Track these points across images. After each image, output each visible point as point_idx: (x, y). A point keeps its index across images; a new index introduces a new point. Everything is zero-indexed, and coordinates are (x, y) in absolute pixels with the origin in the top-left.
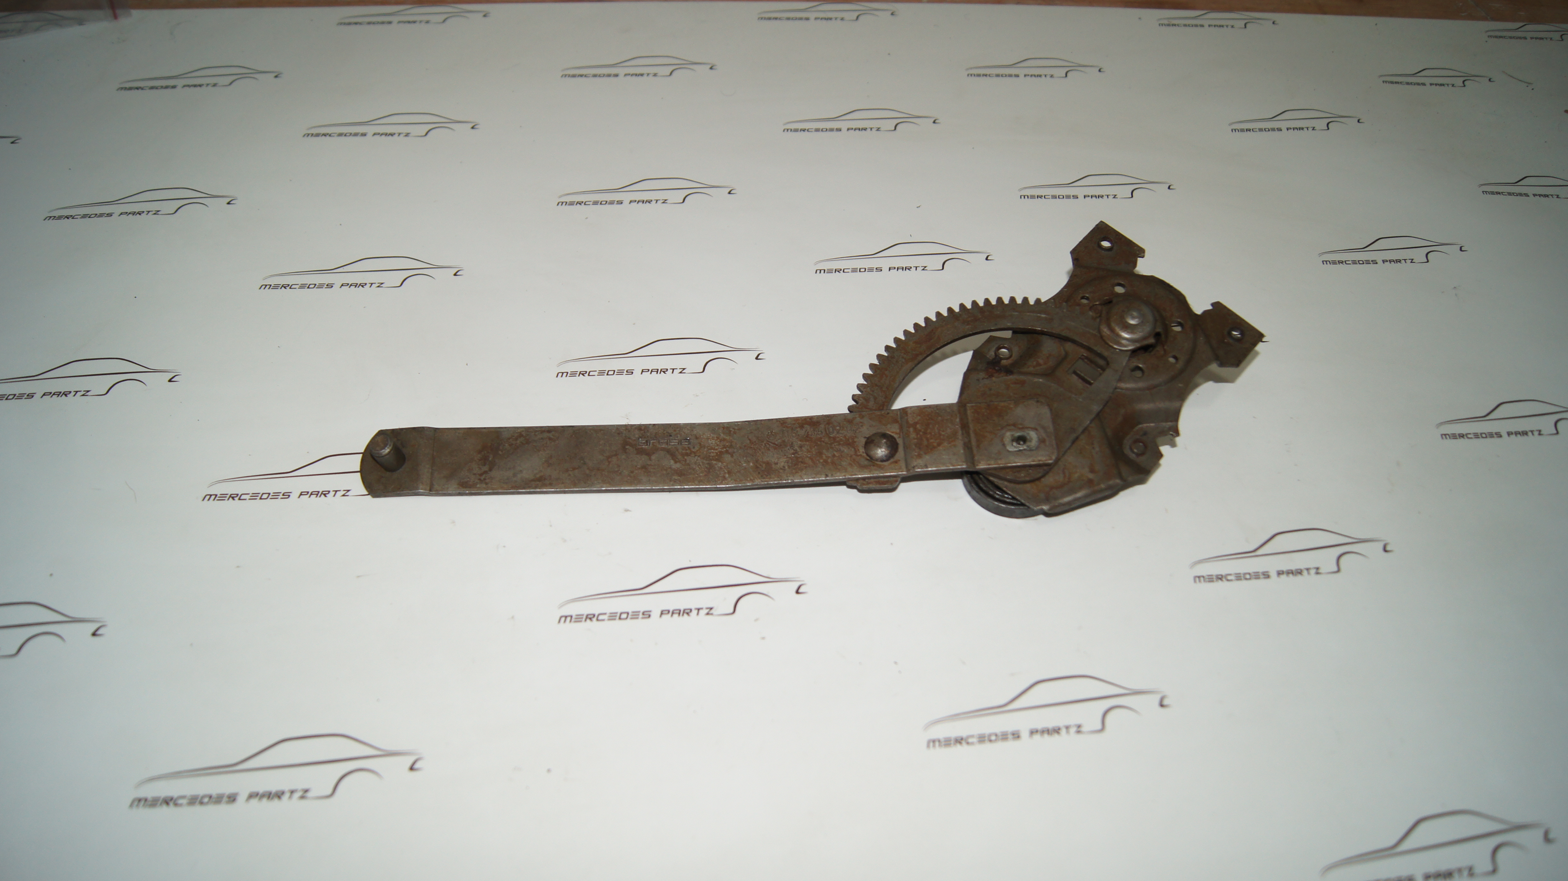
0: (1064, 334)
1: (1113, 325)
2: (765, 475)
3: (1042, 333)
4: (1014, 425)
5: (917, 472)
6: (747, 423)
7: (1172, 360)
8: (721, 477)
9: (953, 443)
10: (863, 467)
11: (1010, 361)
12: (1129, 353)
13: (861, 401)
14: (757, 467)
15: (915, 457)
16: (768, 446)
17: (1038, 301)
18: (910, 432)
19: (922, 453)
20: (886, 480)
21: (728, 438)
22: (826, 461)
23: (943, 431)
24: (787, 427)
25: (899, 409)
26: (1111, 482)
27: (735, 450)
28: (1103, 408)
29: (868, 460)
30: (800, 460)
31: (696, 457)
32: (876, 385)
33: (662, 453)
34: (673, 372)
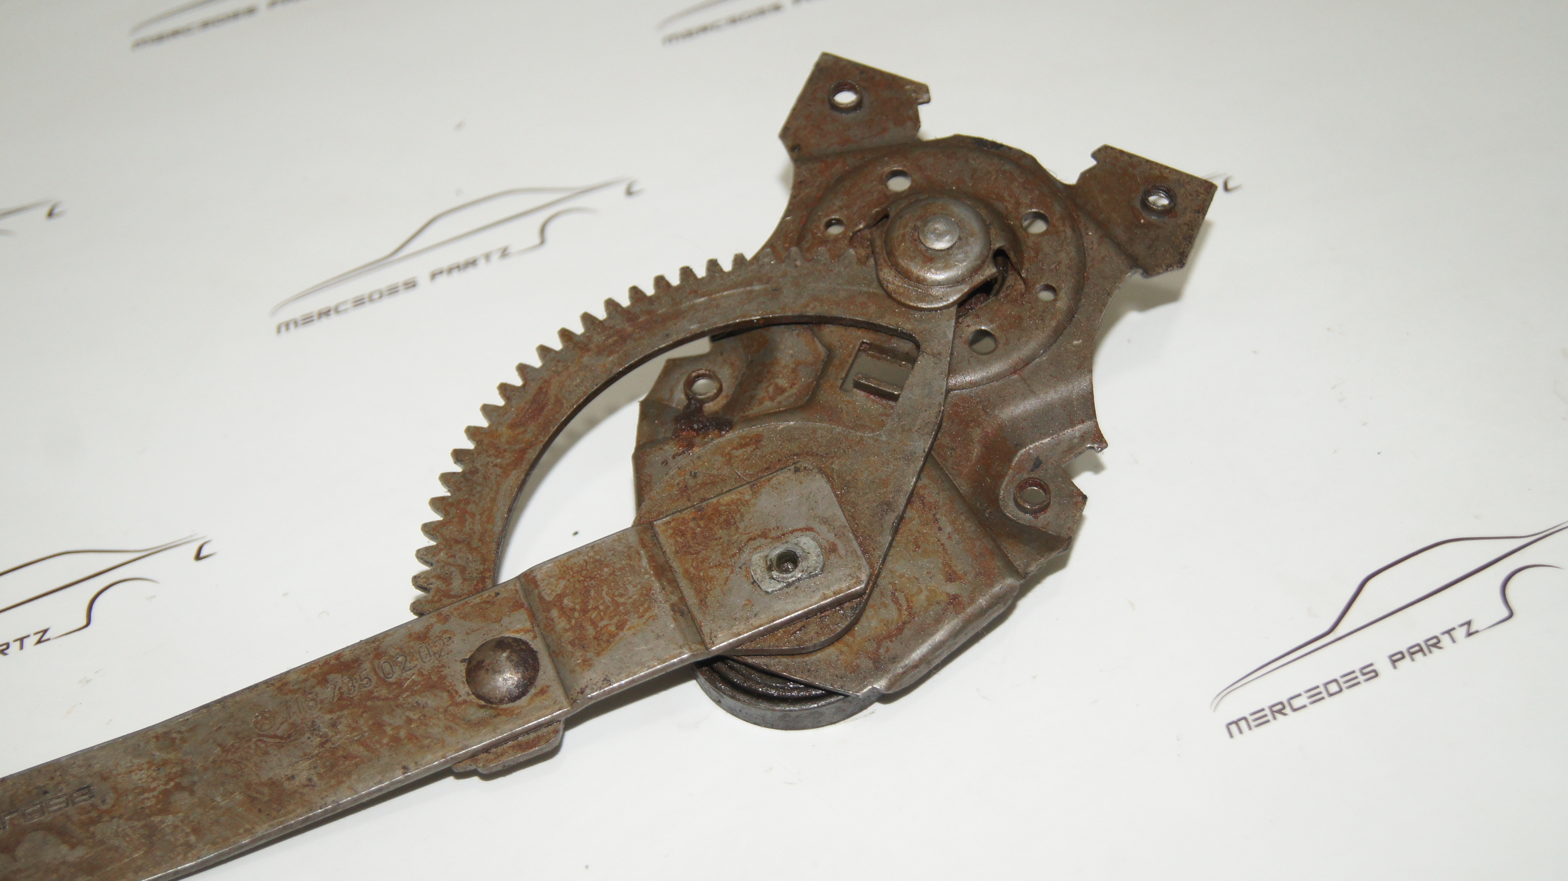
0: (810, 312)
1: (904, 263)
2: (274, 809)
3: (768, 323)
4: (764, 535)
5: (591, 698)
6: (204, 711)
7: (1046, 296)
8: (181, 845)
9: (647, 615)
10: (478, 725)
11: (721, 401)
12: (953, 310)
13: (436, 584)
14: (253, 800)
15: (577, 668)
16: (262, 745)
17: (739, 260)
18: (552, 620)
19: (589, 655)
20: (532, 735)
21: (172, 756)
22: (396, 739)
23: (621, 595)
24: (291, 691)
25: (518, 578)
26: (997, 589)
27: (196, 778)
28: (935, 438)
29: (482, 707)
30: (340, 753)
31: (115, 820)
32: (457, 542)
33: (39, 836)
34: (22, 647)
